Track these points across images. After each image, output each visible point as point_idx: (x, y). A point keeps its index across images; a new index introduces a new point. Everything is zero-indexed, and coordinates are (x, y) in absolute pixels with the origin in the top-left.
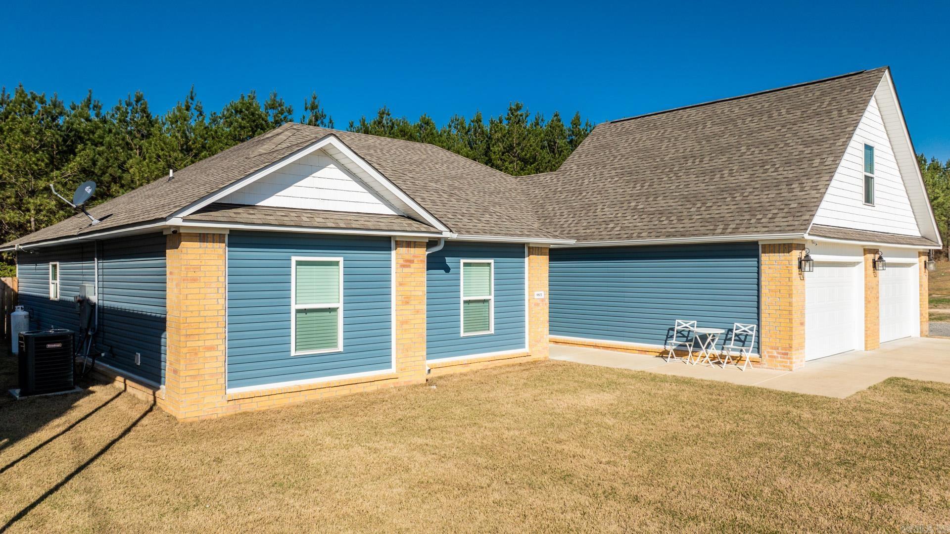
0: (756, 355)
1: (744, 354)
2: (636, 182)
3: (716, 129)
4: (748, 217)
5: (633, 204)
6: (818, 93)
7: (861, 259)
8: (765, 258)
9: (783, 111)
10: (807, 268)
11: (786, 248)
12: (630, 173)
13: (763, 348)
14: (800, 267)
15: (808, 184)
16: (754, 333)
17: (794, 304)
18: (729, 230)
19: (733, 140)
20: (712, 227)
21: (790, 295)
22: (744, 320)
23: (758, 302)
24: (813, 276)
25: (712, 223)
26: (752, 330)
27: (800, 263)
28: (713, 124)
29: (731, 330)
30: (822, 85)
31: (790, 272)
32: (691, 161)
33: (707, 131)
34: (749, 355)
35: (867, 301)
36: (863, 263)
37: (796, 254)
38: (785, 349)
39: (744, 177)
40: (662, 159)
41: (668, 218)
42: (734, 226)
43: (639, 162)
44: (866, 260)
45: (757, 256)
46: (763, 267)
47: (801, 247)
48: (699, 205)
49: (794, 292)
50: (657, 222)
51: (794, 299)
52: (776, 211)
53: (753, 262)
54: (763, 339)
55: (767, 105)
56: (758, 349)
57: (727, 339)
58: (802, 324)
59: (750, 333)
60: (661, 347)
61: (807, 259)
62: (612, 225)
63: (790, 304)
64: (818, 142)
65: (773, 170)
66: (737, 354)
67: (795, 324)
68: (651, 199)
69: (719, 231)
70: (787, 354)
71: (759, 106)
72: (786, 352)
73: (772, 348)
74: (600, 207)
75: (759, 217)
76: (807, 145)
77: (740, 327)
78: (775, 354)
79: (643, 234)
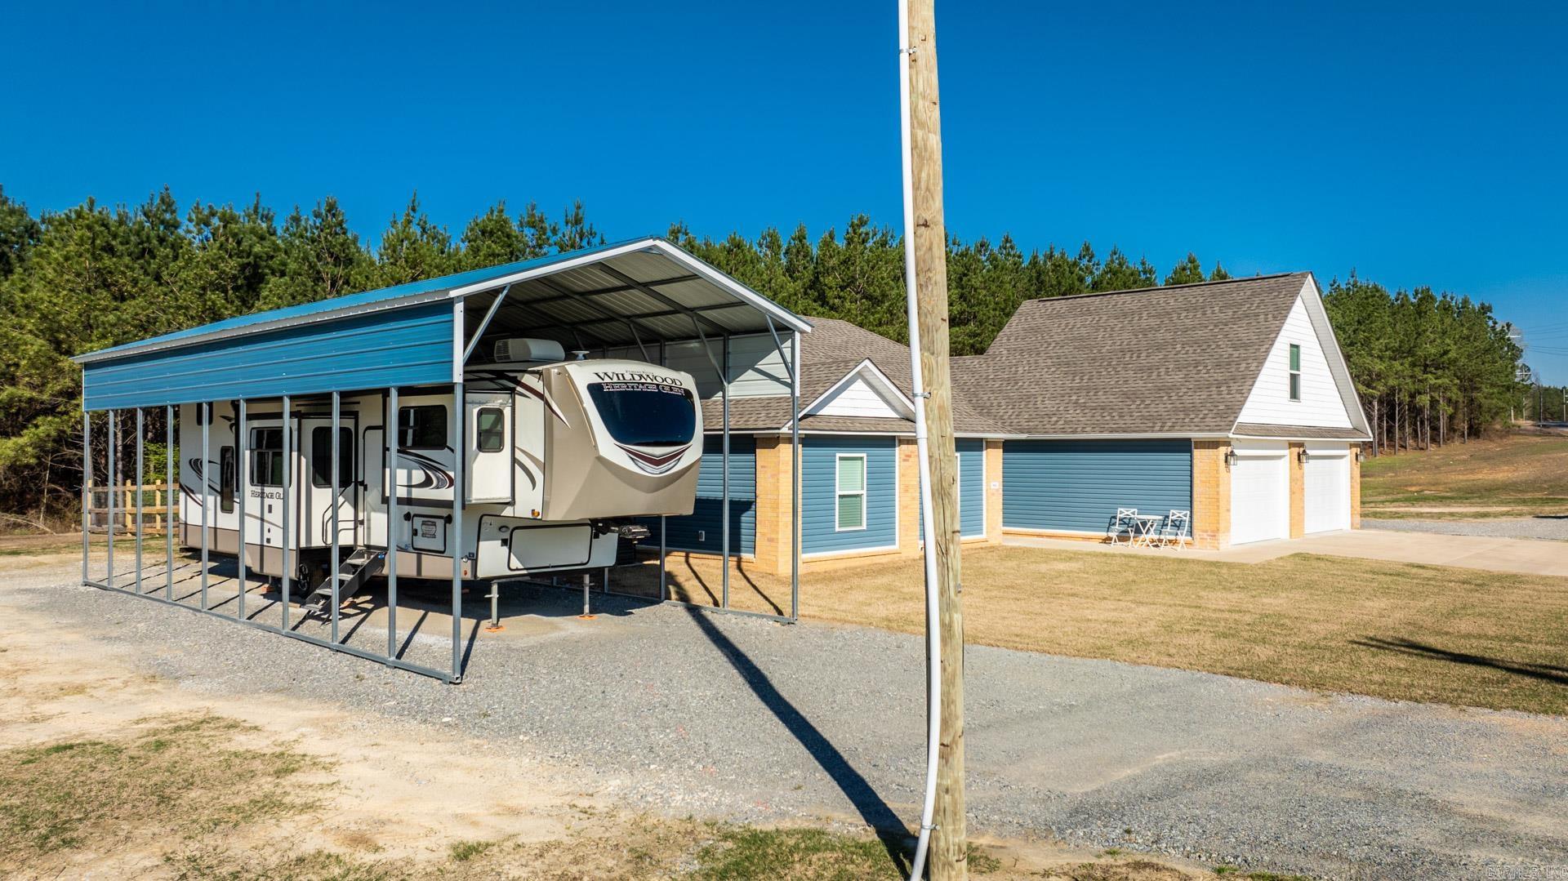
0: (1189, 538)
1: (1179, 538)
2: (1074, 374)
3: (1153, 322)
4: (1182, 416)
5: (1074, 398)
6: (1249, 293)
7: (1286, 452)
8: (1196, 452)
9: (1217, 309)
10: (1232, 462)
11: (1214, 444)
12: (1068, 364)
13: (1195, 531)
14: (1226, 461)
15: (1234, 387)
16: (1187, 519)
17: (1221, 493)
18: (1166, 428)
19: (1169, 336)
20: (1151, 425)
21: (1218, 486)
22: (1180, 507)
23: (1191, 492)
24: (1238, 468)
25: (1152, 421)
26: (1185, 515)
27: (1226, 458)
28: (1149, 316)
29: (1167, 517)
30: (1253, 284)
31: (1218, 465)
32: (1128, 355)
33: (1144, 323)
34: (1183, 538)
35: (1292, 493)
36: (1288, 457)
37: (1223, 450)
38: (1213, 531)
39: (1178, 377)
40: (1099, 352)
41: (1110, 414)
42: (1170, 424)
43: (1075, 352)
44: (1291, 453)
45: (1190, 451)
46: (1195, 461)
47: (1227, 443)
48: (1138, 403)
49: (1221, 482)
50: (1099, 418)
51: (1221, 489)
52: (1206, 412)
53: (1186, 456)
54: (1195, 523)
55: (1201, 300)
56: (1191, 533)
57: (1164, 525)
58: (1228, 510)
59: (1184, 518)
60: (1104, 534)
61: (1232, 454)
62: (1054, 419)
63: (1218, 493)
64: (1245, 346)
65: (1205, 371)
66: (1172, 537)
67: (1222, 510)
68: (1091, 394)
69: (1157, 428)
70: (1214, 536)
71: (1194, 301)
72: (1214, 534)
73: (1203, 531)
74: (1040, 399)
75: (1192, 416)
76: (1235, 348)
77: (1175, 514)
78: (1205, 536)
79: (1087, 429)
